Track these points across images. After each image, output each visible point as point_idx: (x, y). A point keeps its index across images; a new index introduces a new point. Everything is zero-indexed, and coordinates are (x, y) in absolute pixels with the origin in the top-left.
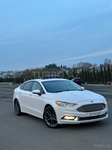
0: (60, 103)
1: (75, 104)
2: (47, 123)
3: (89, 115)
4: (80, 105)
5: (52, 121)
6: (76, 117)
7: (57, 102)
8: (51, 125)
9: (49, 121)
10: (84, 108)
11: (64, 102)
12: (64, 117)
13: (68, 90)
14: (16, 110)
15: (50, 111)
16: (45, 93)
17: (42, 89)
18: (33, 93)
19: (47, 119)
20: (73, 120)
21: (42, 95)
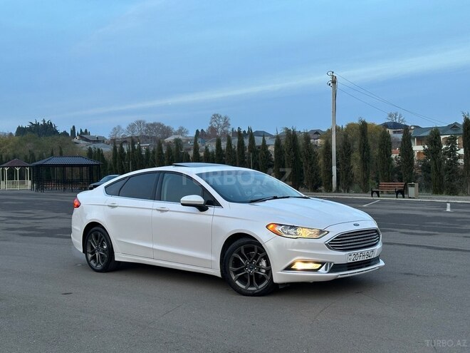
0: (278, 229)
1: (321, 232)
2: (237, 282)
3: (353, 257)
4: (334, 232)
5: (251, 277)
6: (322, 264)
7: (271, 226)
8: (249, 289)
9: (242, 279)
10: (342, 242)
11: (292, 227)
13: (275, 198)
14: (90, 256)
15: (243, 252)
16: (218, 204)
17: (204, 192)
18: (183, 205)
19: (236, 273)
20: (316, 270)
21: (211, 209)
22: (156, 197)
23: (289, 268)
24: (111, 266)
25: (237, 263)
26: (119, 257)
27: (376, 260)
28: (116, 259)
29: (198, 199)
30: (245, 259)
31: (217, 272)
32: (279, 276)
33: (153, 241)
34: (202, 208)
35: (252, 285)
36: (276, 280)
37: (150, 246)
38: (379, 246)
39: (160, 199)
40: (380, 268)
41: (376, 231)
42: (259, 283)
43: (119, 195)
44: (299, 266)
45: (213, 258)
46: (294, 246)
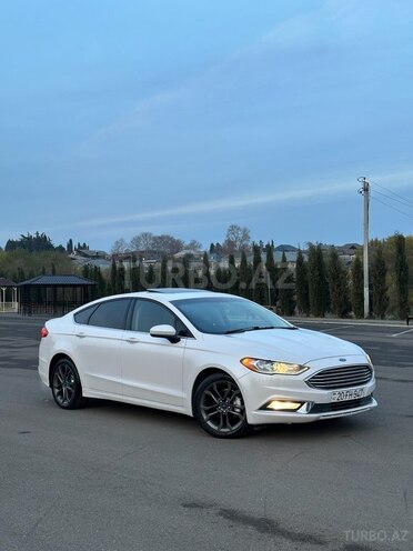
0: (255, 363)
1: (301, 367)
2: (209, 423)
3: (337, 396)
4: (315, 368)
5: (224, 416)
6: (302, 403)
7: (246, 360)
8: (222, 430)
9: (215, 419)
10: (325, 379)
11: (268, 362)
12: (269, 403)
13: (257, 328)
14: (57, 391)
15: (215, 388)
16: (191, 336)
17: (177, 322)
18: (153, 335)
19: (208, 412)
20: (295, 411)
21: (184, 341)
22: (127, 326)
23: (264, 408)
24: (79, 402)
25: (209, 401)
26: (87, 393)
27: (368, 400)
28: (84, 395)
29: (169, 329)
30: (217, 397)
31: (188, 410)
32: (254, 416)
33: (122, 375)
34: (173, 340)
35: (225, 426)
36: (251, 420)
37: (119, 380)
38: (371, 384)
39: (130, 329)
40: (372, 409)
41: (367, 367)
42: (233, 424)
43: (88, 323)
44: (275, 405)
45: (184, 396)
46: (272, 383)
